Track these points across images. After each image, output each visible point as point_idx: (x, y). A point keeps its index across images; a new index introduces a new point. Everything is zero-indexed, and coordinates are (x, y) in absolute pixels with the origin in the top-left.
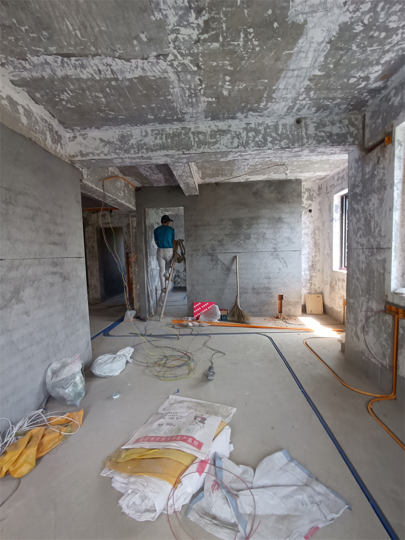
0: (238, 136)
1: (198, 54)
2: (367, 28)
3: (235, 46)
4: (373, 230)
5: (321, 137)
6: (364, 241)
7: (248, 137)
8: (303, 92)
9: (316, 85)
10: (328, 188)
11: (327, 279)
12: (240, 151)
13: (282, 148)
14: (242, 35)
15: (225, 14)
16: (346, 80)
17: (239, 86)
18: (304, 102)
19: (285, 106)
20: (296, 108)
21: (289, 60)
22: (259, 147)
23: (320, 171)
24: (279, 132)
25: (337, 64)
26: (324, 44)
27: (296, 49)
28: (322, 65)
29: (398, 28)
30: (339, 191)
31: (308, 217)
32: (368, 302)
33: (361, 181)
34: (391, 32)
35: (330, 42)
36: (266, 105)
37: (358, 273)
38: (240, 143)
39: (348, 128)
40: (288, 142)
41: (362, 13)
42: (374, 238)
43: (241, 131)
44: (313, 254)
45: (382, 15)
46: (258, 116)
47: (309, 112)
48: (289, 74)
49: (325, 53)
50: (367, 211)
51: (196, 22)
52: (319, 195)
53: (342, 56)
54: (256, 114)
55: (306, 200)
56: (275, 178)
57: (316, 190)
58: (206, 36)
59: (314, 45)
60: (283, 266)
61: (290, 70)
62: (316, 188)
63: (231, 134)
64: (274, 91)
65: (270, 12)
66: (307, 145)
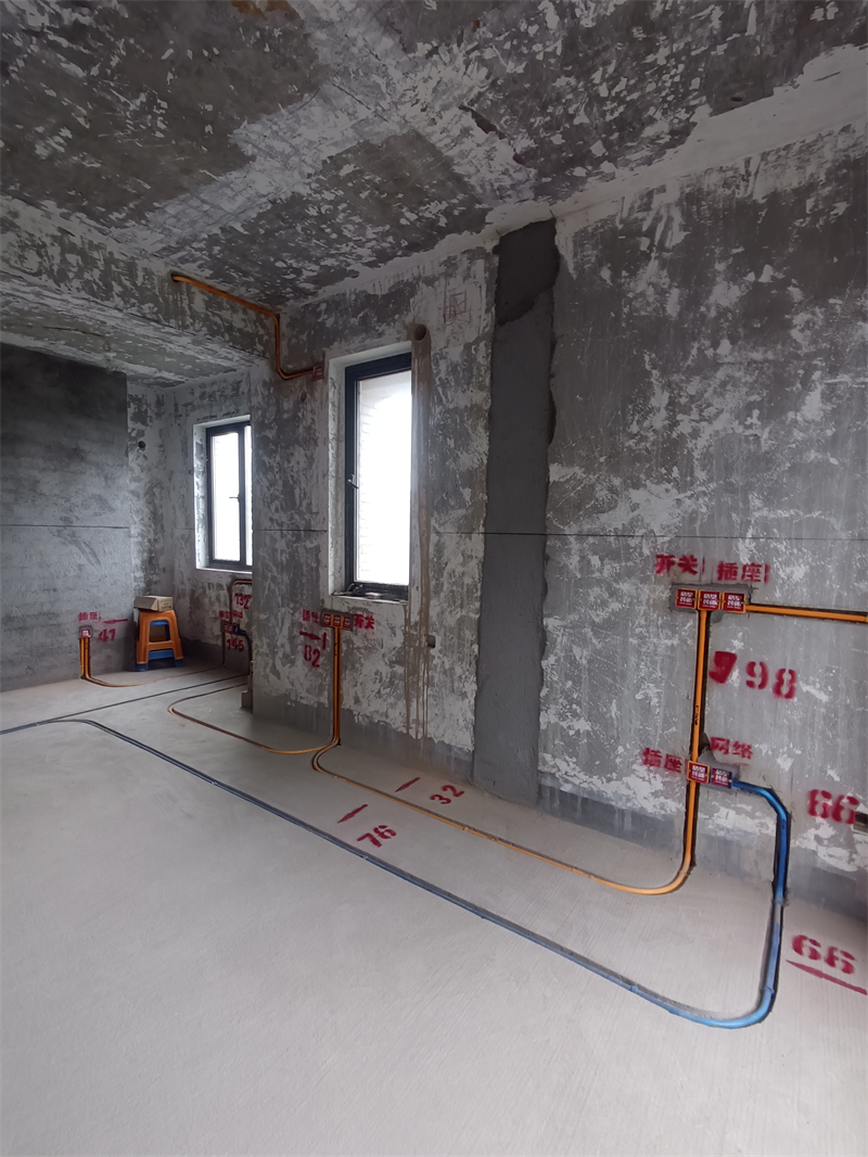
0: (40, 249)
1: (19, 51)
2: (321, 218)
3: (119, 101)
4: (298, 503)
5: (216, 324)
6: (284, 518)
7: (64, 260)
8: (204, 239)
9: (228, 241)
10: (180, 408)
11: (182, 587)
12: (41, 286)
13: (144, 317)
14: (143, 98)
15: (127, 47)
16: (272, 260)
17: (83, 159)
18: (198, 254)
19: (161, 241)
20: (180, 254)
21: (205, 185)
22: (93, 294)
23: (170, 372)
24: (139, 283)
25: (269, 233)
26: (265, 200)
27: (222, 178)
28: (249, 222)
29: (350, 240)
30: (205, 419)
31: (138, 457)
32: (293, 615)
33: (275, 420)
34: (343, 239)
35: (273, 202)
36: (125, 220)
37: (274, 569)
38: (46, 269)
39: (256, 327)
40: (156, 309)
41: (323, 199)
42: (301, 514)
43: (48, 241)
44: (152, 536)
45: (341, 216)
46: (96, 228)
47: (199, 272)
48: (195, 202)
49: (261, 211)
50: (288, 470)
51: (58, 9)
52: (159, 415)
53: (281, 228)
54: (93, 223)
55: (132, 419)
56: (65, 354)
57: (153, 405)
58: (64, 43)
59: (251, 192)
60: (88, 560)
61: (198, 198)
62: (151, 399)
63: (19, 236)
64: (153, 209)
65: (209, 108)
66: (191, 330)
